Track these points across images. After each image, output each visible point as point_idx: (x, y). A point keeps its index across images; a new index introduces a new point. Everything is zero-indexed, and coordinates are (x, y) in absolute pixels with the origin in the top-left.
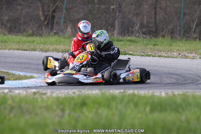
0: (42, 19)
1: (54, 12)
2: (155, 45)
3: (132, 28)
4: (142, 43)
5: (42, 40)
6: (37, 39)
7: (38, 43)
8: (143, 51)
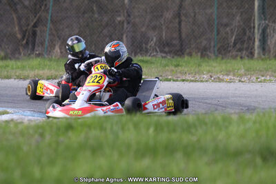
0: (19, 36)
1: (35, 26)
2: (177, 66)
3: (147, 44)
4: (159, 64)
5: (19, 64)
6: (11, 63)
7: (13, 69)
8: (161, 74)
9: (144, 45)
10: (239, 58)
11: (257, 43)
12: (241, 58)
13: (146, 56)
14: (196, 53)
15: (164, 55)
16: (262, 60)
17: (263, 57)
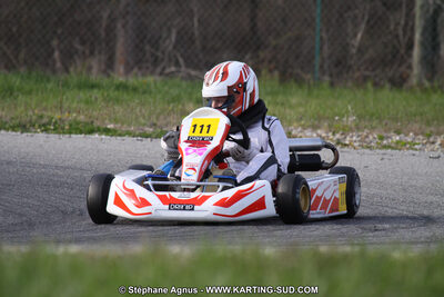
9: (147, 48)
10: (369, 85)
11: (416, 52)
12: (376, 85)
13: (152, 73)
14: (271, 71)
15: (193, 73)
16: (424, 90)
17: (427, 84)
